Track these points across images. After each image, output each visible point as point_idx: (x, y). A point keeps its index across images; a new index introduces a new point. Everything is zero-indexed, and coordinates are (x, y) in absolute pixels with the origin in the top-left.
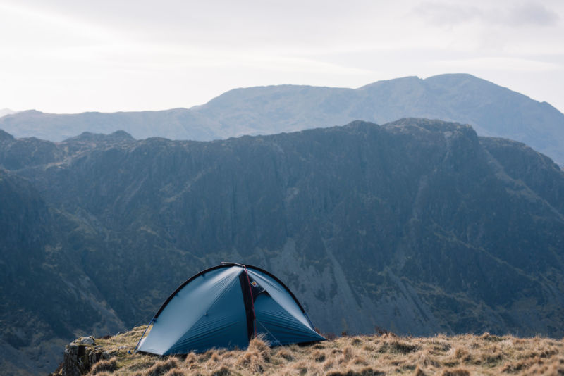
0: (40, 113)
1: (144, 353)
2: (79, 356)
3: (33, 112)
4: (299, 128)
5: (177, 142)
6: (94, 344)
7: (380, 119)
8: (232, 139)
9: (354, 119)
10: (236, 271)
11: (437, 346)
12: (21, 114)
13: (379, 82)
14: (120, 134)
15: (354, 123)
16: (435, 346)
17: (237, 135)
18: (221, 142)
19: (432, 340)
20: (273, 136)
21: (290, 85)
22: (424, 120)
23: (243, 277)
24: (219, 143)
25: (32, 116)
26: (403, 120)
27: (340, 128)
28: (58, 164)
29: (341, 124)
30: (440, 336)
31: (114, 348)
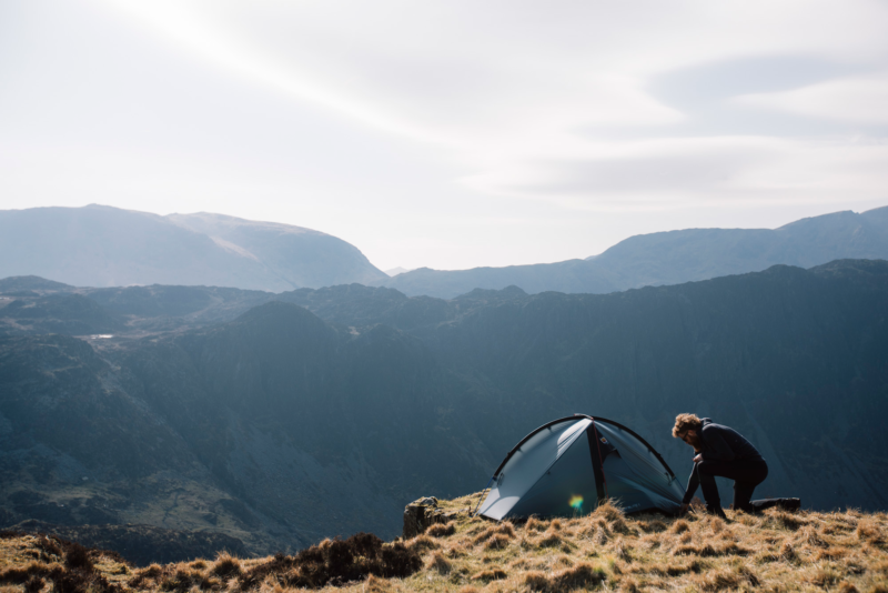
0: (431, 270)
1: (485, 518)
2: (418, 519)
3: (424, 270)
4: (708, 276)
5: (572, 296)
6: (435, 506)
7: (807, 263)
8: (632, 291)
9: (774, 263)
10: (585, 423)
11: (841, 524)
12: (413, 273)
13: (803, 220)
14: (512, 289)
15: (774, 268)
16: (837, 523)
17: (638, 286)
18: (620, 294)
19: (835, 516)
20: (678, 286)
21: (696, 229)
22: (862, 260)
23: (591, 430)
24: (617, 295)
25: (424, 274)
26: (835, 262)
27: (757, 273)
28: (449, 322)
29: (759, 269)
30: (849, 512)
31: (455, 510)
